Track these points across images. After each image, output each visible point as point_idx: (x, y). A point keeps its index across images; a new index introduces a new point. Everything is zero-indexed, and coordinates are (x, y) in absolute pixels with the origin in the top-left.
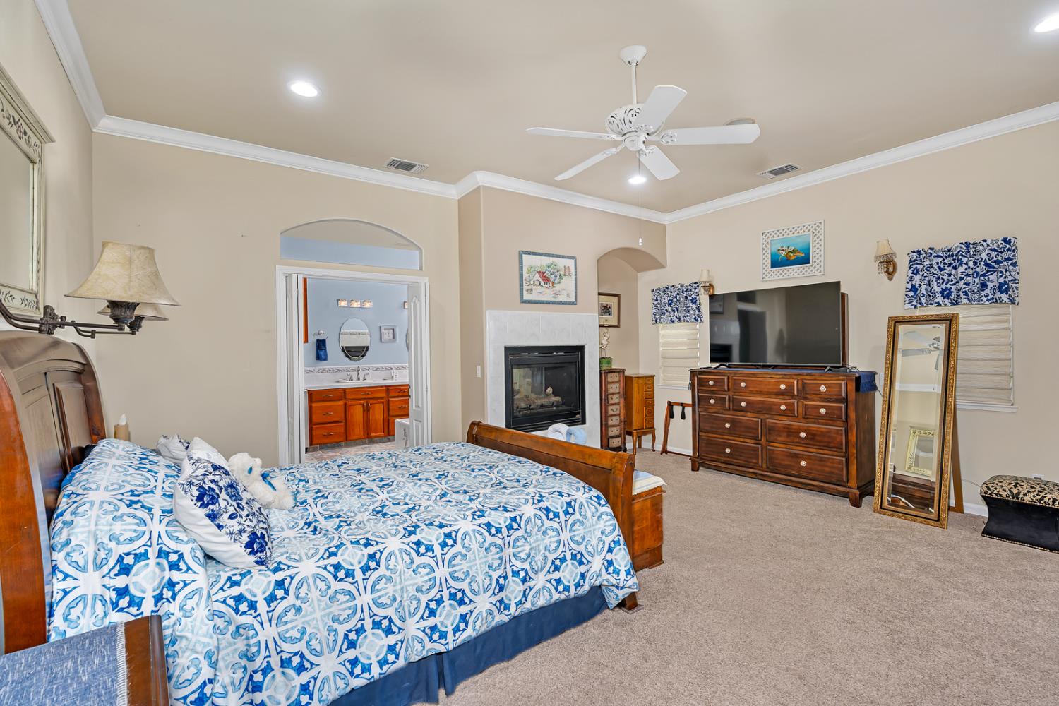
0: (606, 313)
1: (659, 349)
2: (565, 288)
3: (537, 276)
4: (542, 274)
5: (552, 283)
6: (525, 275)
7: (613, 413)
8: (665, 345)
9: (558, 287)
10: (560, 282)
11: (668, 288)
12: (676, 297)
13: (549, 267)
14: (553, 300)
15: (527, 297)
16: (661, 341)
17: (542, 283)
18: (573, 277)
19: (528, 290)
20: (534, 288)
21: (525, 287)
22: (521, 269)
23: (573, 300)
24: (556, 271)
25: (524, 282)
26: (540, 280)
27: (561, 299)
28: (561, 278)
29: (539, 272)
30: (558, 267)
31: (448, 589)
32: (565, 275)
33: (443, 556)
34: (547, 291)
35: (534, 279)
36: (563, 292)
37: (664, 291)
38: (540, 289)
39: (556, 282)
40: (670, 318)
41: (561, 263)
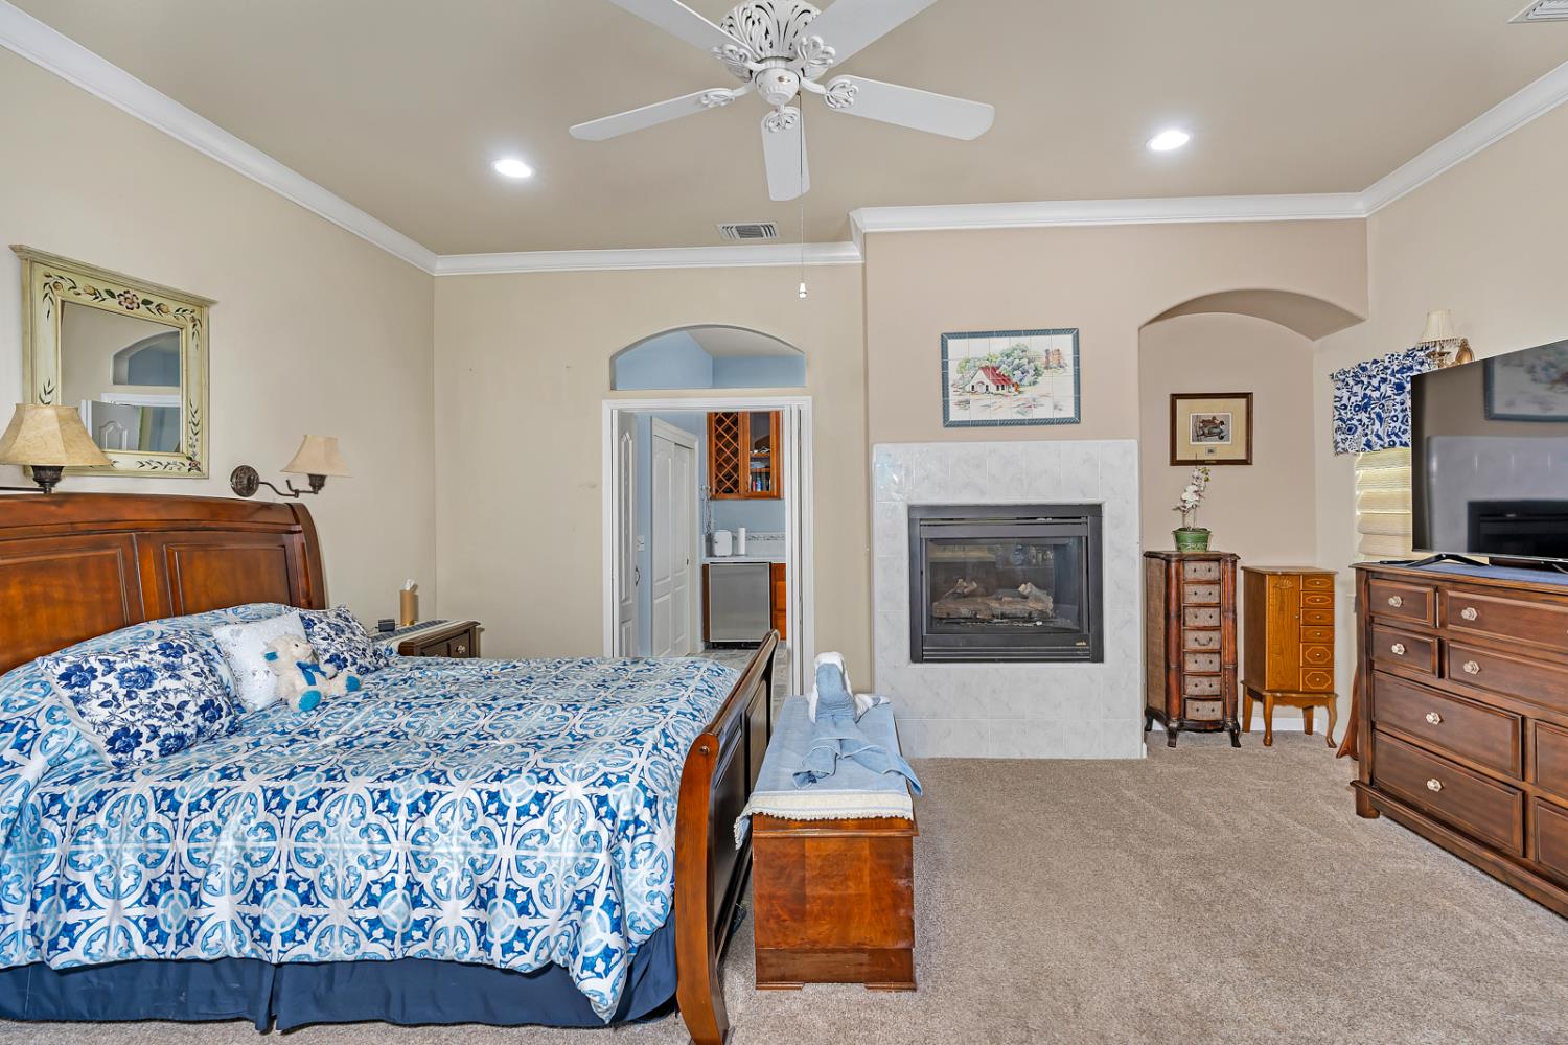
0: (1211, 434)
1: (1352, 512)
2: (1053, 394)
3: (981, 375)
4: (992, 371)
5: (1017, 385)
6: (953, 376)
7: (1196, 646)
8: (1368, 502)
9: (1029, 392)
10: (1034, 383)
11: (1364, 369)
12: (1377, 389)
13: (1008, 356)
14: (1020, 417)
15: (956, 414)
16: (1357, 493)
17: (993, 388)
18: (1070, 369)
19: (959, 404)
20: (972, 398)
21: (953, 398)
22: (945, 366)
23: (1070, 413)
24: (1025, 361)
25: (951, 389)
26: (987, 382)
27: (1037, 414)
28: (1037, 372)
29: (985, 369)
30: (1030, 354)
31: (506, 880)
32: (1047, 368)
33: (516, 828)
34: (1004, 401)
35: (974, 382)
36: (1043, 401)
37: (1356, 375)
38: (987, 399)
39: (1025, 382)
40: (1364, 440)
41: (1037, 345)
